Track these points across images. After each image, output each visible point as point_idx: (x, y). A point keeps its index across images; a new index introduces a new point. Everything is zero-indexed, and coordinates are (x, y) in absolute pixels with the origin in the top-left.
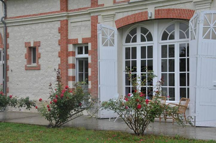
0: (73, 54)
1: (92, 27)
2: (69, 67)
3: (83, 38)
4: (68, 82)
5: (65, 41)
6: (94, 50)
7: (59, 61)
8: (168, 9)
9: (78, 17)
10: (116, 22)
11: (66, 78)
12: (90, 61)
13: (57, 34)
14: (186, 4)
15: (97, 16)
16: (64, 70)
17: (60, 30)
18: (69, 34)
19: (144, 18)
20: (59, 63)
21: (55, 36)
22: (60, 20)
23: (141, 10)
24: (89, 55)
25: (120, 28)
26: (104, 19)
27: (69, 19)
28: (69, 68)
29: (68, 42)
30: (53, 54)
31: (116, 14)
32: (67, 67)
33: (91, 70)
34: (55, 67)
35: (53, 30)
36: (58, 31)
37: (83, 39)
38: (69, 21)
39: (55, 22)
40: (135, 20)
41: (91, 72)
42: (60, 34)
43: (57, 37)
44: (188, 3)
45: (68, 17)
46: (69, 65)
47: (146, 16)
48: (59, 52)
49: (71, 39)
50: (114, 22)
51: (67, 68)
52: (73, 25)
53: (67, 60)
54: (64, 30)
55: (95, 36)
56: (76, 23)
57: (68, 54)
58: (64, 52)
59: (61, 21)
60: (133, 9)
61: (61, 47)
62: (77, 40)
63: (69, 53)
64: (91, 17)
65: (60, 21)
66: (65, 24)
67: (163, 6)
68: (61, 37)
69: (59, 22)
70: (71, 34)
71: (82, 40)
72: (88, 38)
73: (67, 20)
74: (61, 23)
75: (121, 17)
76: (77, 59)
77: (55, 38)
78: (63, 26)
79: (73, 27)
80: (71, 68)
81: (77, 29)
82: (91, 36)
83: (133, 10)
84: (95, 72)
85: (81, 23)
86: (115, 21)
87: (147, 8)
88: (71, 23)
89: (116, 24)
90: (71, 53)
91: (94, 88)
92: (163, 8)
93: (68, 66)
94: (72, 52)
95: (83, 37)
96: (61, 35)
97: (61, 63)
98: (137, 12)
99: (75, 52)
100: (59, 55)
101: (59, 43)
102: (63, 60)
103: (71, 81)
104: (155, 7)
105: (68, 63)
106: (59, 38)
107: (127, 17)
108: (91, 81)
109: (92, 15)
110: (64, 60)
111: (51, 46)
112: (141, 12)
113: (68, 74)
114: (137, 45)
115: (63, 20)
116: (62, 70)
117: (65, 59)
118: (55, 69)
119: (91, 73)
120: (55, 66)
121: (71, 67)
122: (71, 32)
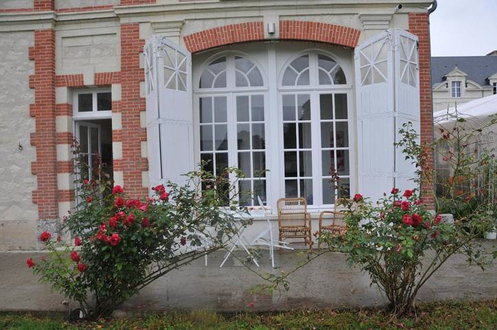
0: (69, 110)
1: (123, 48)
2: (59, 140)
3: (96, 74)
4: (56, 175)
5: (48, 79)
6: (129, 100)
7: (30, 126)
8: (308, 23)
9: (83, 26)
10: (185, 40)
11: (52, 167)
12: (116, 125)
13: (26, 63)
14: (343, 16)
15: (137, 24)
16: (46, 146)
17: (33, 54)
18: (58, 64)
19: (254, 36)
20: (33, 130)
21: (19, 68)
22: (33, 31)
23: (248, 19)
24: (113, 112)
25: (197, 52)
26: (156, 31)
27: (58, 28)
28: (59, 143)
29: (56, 81)
30: (14, 109)
31: (187, 22)
32: (54, 140)
33: (123, 146)
34: (21, 140)
35: (13, 53)
36: (27, 56)
37: (97, 76)
38: (57, 33)
39: (19, 35)
40: (233, 38)
41: (123, 150)
42: (32, 64)
43: (24, 69)
44: (346, 16)
45: (55, 25)
46: (60, 135)
47: (259, 30)
48: (31, 105)
49: (63, 76)
50: (183, 40)
51: (53, 143)
52: (68, 43)
53: (55, 124)
54: (43, 52)
55: (130, 67)
56: (77, 39)
57: (57, 110)
58: (45, 105)
59: (37, 33)
60: (229, 14)
61: (36, 92)
62: (81, 77)
63: (60, 108)
64: (122, 26)
65: (33, 33)
66: (47, 40)
67: (297, 15)
68: (36, 70)
69: (32, 36)
70: (62, 62)
71: (96, 78)
72: (112, 73)
73: (53, 32)
74: (36, 38)
75: (200, 30)
76: (75, 121)
77: (19, 71)
78: (42, 44)
79: (67, 49)
80: (66, 143)
81: (80, 53)
82: (122, 68)
83: (228, 16)
84: (133, 150)
85: (90, 39)
86: (184, 38)
87: (262, 16)
88: (63, 38)
89: (186, 44)
90: (63, 108)
91: (132, 186)
92: (296, 19)
93: (56, 139)
94: (67, 105)
95: (97, 72)
96: (36, 64)
97: (37, 131)
98: (237, 22)
99: (72, 106)
100: (31, 112)
101: (30, 83)
102: (42, 124)
103: (65, 172)
104: (280, 16)
105: (55, 131)
106: (32, 72)
107: (214, 31)
108: (122, 172)
109: (124, 21)
110: (45, 124)
111: (7, 92)
112: (248, 23)
113: (56, 156)
114: (229, 92)
115: (42, 31)
116: (39, 147)
117: (47, 121)
118: (20, 146)
119: (123, 153)
120: (20, 137)
121: (64, 140)
122: (62, 59)
